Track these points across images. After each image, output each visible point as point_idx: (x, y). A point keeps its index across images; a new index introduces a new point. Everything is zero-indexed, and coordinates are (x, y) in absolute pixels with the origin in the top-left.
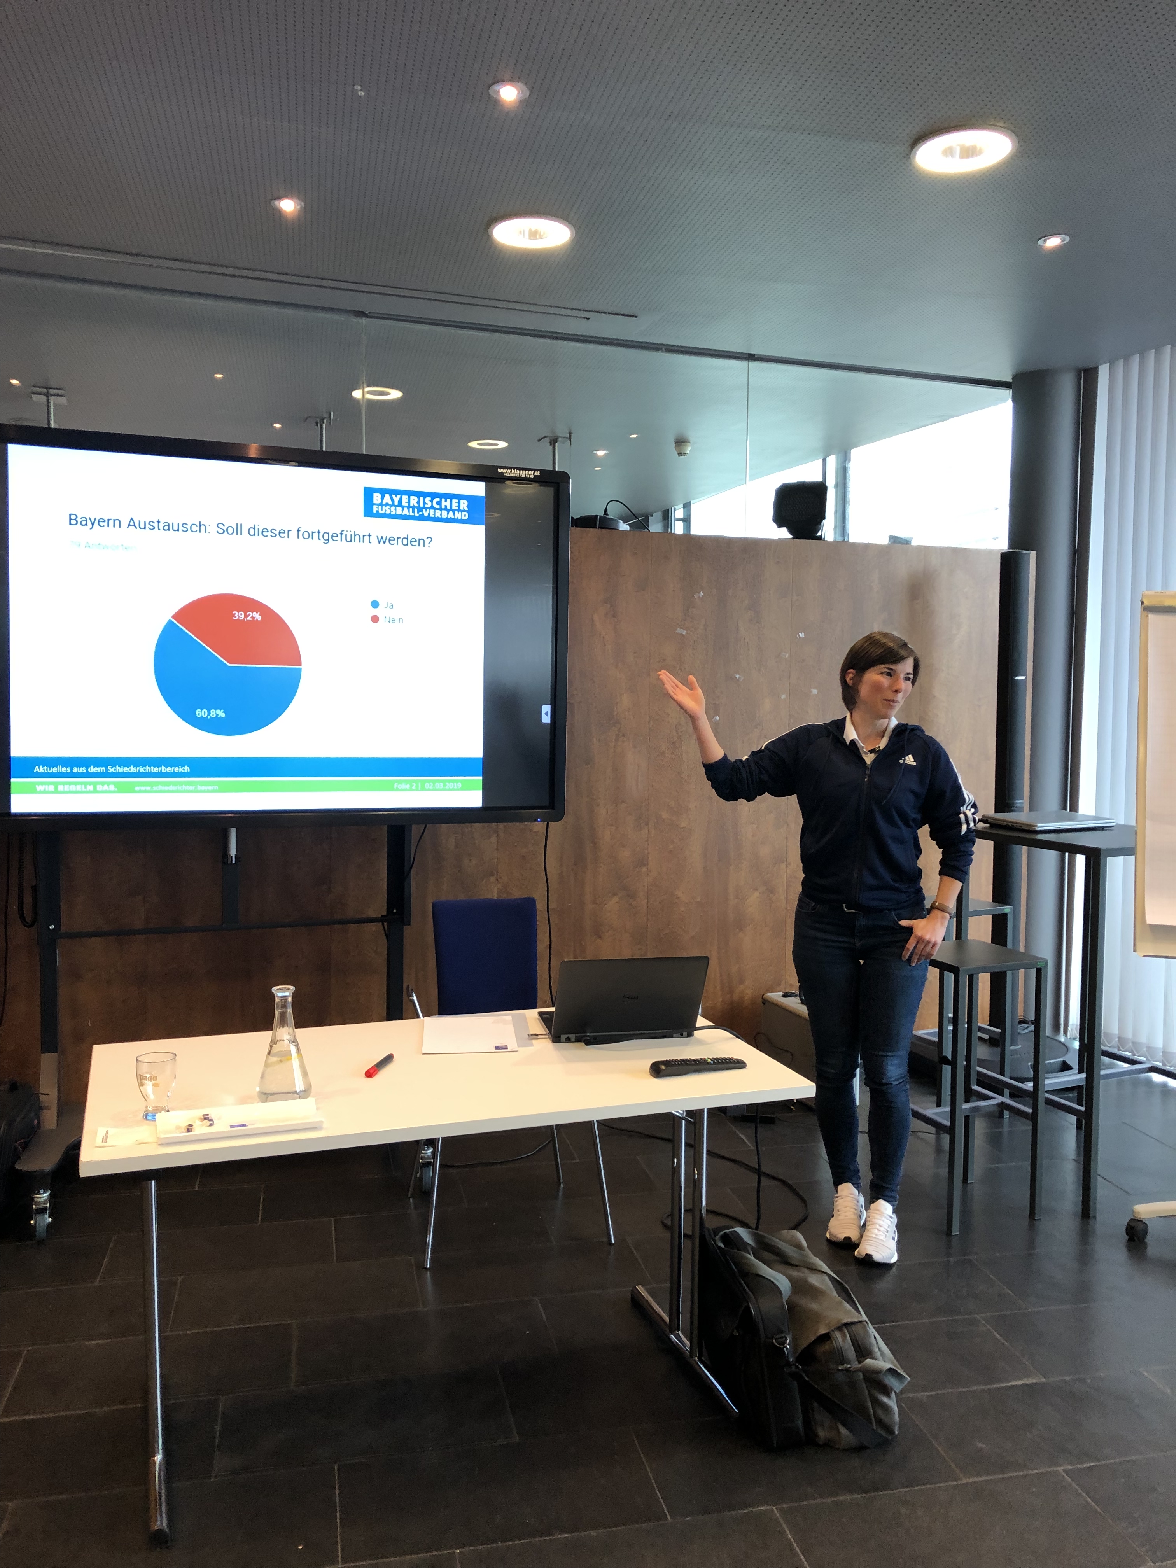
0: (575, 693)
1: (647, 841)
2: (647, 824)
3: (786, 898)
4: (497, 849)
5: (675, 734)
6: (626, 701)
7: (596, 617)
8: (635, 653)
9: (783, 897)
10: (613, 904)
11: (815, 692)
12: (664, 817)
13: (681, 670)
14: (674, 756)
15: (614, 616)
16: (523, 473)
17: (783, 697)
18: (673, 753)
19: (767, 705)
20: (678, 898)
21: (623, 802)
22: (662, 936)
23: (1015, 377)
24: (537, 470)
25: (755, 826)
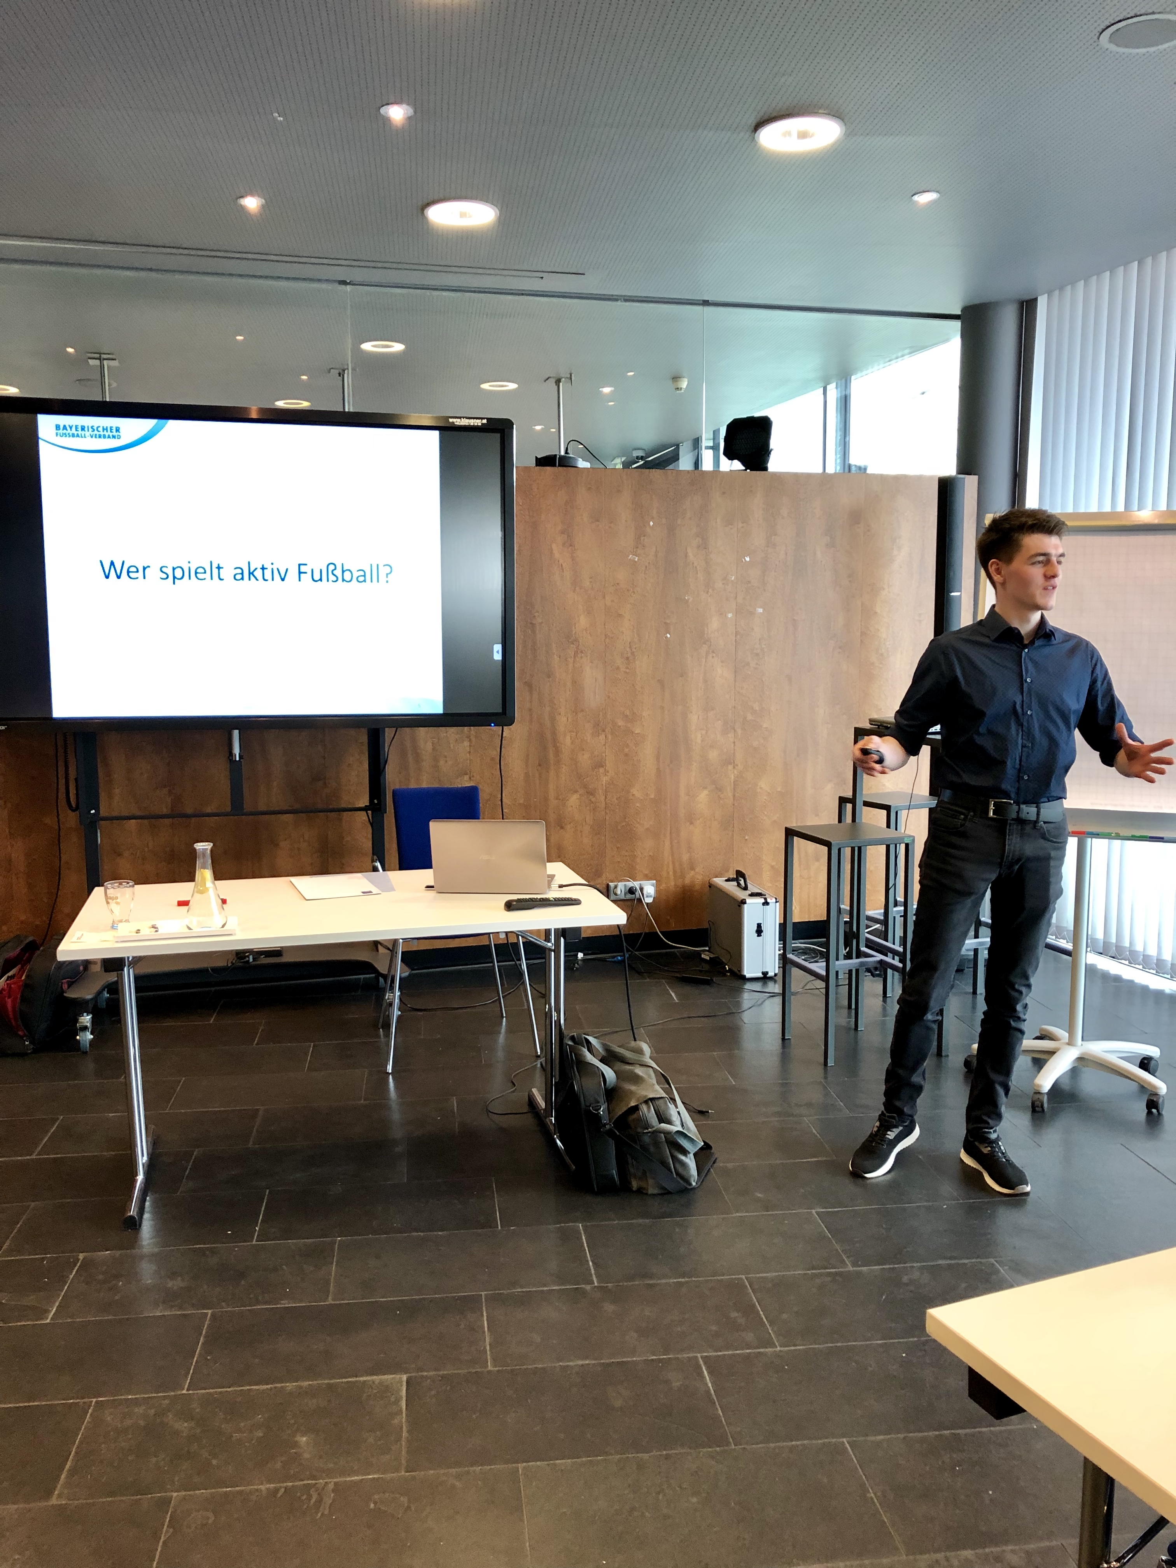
0: (536, 614)
1: (605, 745)
2: (604, 731)
3: (734, 796)
4: (470, 752)
5: (628, 649)
6: (583, 621)
7: (554, 546)
8: (591, 578)
9: (730, 795)
10: (573, 800)
11: (760, 610)
12: (620, 724)
13: (634, 592)
14: (628, 671)
15: (571, 546)
16: (473, 422)
17: (730, 615)
18: (627, 668)
19: (714, 624)
20: (633, 795)
21: (582, 711)
22: (619, 828)
23: (965, 309)
24: (484, 418)
25: (704, 732)
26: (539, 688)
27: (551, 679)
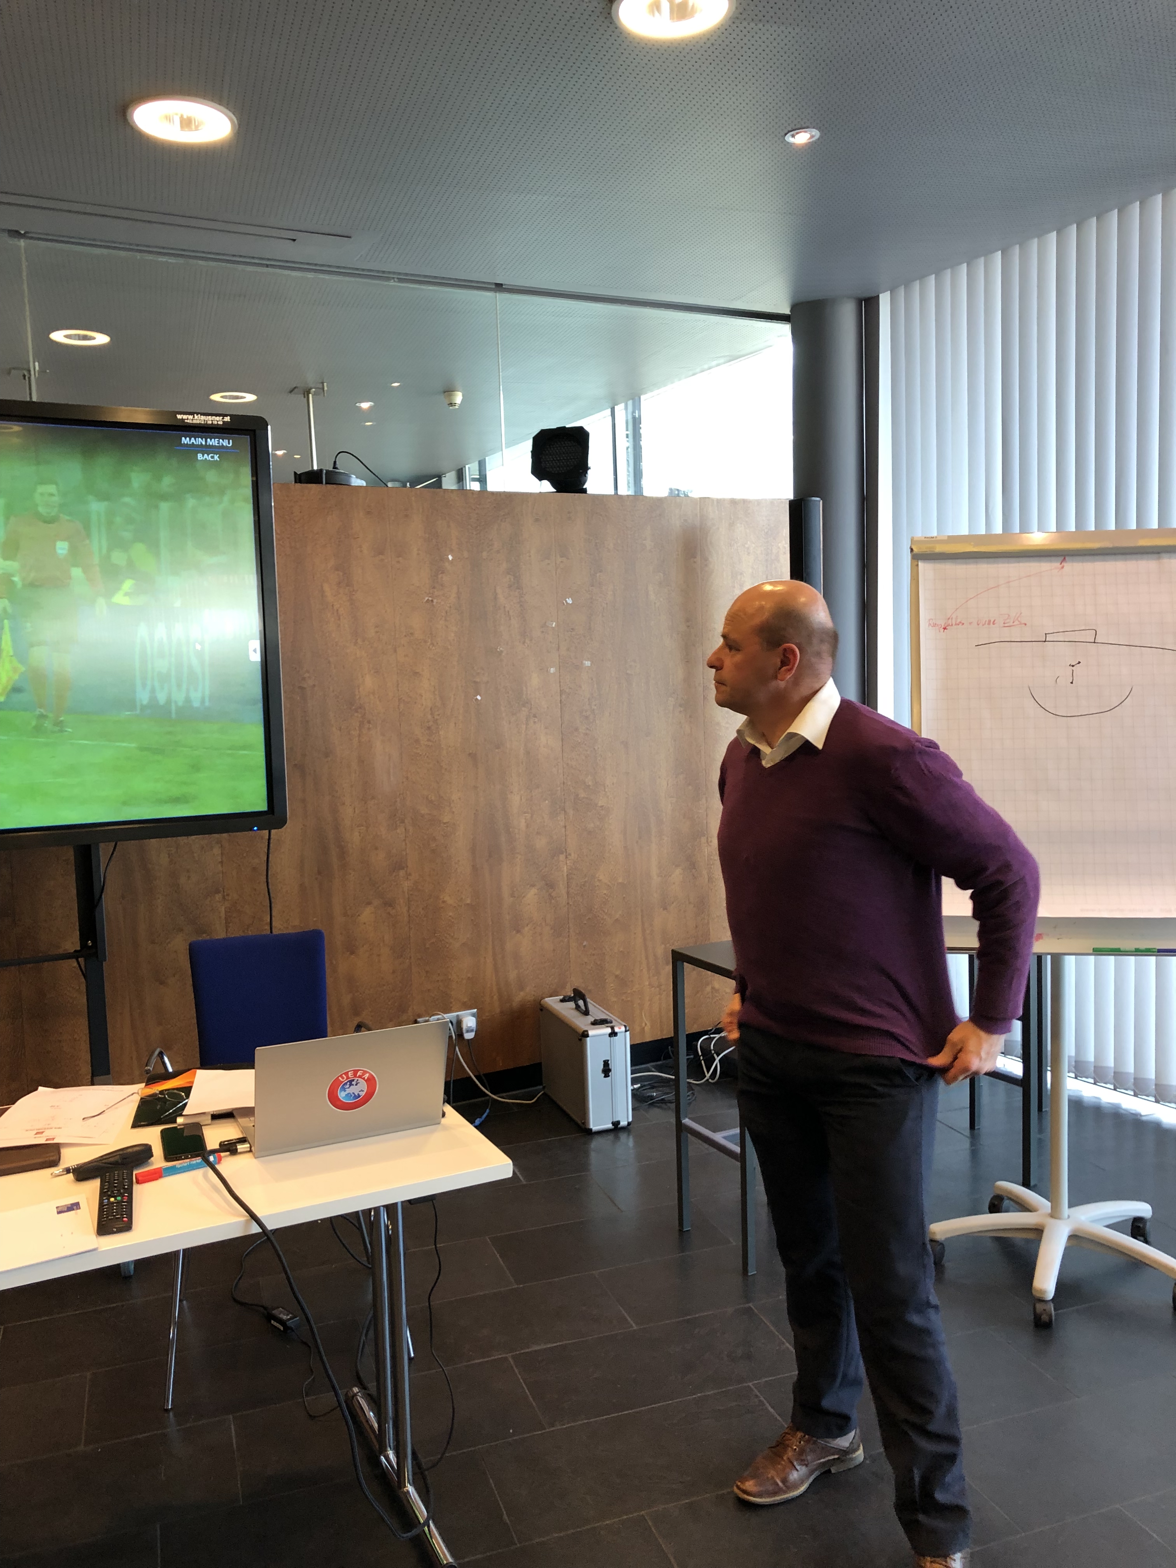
0: (307, 675)
1: (405, 840)
2: (403, 822)
3: (568, 893)
4: (222, 862)
5: (430, 717)
6: (369, 682)
7: (326, 587)
8: (377, 627)
9: (564, 891)
10: (367, 915)
11: (588, 663)
12: (423, 812)
13: (432, 644)
14: (430, 744)
15: (348, 585)
16: (209, 420)
17: (552, 670)
18: (429, 740)
19: (535, 680)
20: (444, 902)
21: (373, 798)
22: (427, 946)
23: (793, 308)
24: (227, 415)
25: (528, 816)
26: (315, 771)
27: (329, 759)
